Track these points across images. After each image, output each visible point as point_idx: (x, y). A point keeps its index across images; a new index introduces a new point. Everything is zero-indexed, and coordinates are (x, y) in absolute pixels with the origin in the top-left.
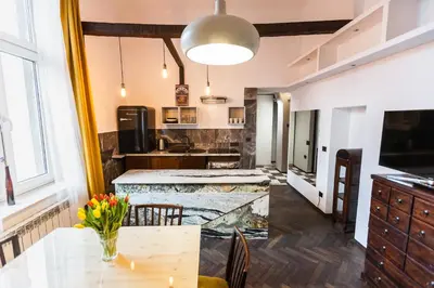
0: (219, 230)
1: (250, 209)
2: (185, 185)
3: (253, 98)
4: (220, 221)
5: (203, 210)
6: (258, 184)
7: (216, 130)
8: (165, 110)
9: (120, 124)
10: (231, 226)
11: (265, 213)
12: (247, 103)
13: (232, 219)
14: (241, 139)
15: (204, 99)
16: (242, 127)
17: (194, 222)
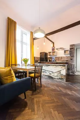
0: (53, 77)
1: (60, 72)
2: (46, 65)
3: (73, 47)
5: (49, 71)
6: (62, 66)
7: (62, 57)
10: (55, 76)
12: (71, 49)
14: (69, 59)
15: (57, 49)
16: (69, 56)
17: (48, 74)
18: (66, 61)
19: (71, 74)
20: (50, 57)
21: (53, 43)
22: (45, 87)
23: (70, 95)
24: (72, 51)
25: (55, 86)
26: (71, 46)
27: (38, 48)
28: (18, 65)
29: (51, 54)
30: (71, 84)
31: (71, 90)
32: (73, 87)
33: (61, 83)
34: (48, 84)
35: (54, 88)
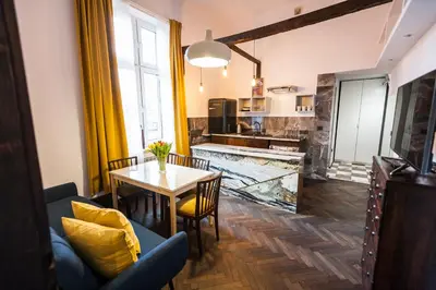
1: (280, 183)
2: (232, 155)
3: (329, 84)
4: (255, 188)
5: (243, 176)
6: (288, 162)
7: (287, 118)
8: (245, 100)
9: (210, 111)
10: (263, 194)
11: (294, 189)
12: (320, 90)
13: (265, 188)
14: (311, 127)
15: (271, 90)
16: (313, 115)
17: (237, 184)
18: (301, 132)
19: (314, 176)
20: (243, 114)
21: (259, 64)
22: (230, 239)
23: (307, 268)
24: (323, 98)
25: (262, 235)
26: (323, 78)
27: (201, 89)
28: (134, 160)
29: (250, 104)
30: (312, 224)
31: (312, 249)
32: (320, 235)
33: (282, 217)
34: (241, 224)
35: (259, 244)
